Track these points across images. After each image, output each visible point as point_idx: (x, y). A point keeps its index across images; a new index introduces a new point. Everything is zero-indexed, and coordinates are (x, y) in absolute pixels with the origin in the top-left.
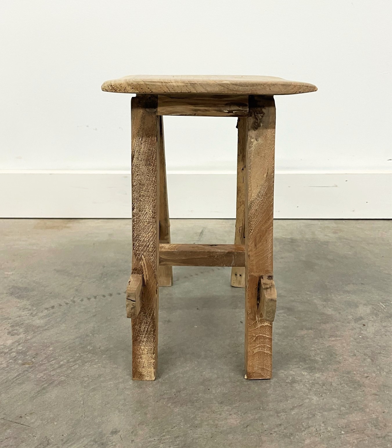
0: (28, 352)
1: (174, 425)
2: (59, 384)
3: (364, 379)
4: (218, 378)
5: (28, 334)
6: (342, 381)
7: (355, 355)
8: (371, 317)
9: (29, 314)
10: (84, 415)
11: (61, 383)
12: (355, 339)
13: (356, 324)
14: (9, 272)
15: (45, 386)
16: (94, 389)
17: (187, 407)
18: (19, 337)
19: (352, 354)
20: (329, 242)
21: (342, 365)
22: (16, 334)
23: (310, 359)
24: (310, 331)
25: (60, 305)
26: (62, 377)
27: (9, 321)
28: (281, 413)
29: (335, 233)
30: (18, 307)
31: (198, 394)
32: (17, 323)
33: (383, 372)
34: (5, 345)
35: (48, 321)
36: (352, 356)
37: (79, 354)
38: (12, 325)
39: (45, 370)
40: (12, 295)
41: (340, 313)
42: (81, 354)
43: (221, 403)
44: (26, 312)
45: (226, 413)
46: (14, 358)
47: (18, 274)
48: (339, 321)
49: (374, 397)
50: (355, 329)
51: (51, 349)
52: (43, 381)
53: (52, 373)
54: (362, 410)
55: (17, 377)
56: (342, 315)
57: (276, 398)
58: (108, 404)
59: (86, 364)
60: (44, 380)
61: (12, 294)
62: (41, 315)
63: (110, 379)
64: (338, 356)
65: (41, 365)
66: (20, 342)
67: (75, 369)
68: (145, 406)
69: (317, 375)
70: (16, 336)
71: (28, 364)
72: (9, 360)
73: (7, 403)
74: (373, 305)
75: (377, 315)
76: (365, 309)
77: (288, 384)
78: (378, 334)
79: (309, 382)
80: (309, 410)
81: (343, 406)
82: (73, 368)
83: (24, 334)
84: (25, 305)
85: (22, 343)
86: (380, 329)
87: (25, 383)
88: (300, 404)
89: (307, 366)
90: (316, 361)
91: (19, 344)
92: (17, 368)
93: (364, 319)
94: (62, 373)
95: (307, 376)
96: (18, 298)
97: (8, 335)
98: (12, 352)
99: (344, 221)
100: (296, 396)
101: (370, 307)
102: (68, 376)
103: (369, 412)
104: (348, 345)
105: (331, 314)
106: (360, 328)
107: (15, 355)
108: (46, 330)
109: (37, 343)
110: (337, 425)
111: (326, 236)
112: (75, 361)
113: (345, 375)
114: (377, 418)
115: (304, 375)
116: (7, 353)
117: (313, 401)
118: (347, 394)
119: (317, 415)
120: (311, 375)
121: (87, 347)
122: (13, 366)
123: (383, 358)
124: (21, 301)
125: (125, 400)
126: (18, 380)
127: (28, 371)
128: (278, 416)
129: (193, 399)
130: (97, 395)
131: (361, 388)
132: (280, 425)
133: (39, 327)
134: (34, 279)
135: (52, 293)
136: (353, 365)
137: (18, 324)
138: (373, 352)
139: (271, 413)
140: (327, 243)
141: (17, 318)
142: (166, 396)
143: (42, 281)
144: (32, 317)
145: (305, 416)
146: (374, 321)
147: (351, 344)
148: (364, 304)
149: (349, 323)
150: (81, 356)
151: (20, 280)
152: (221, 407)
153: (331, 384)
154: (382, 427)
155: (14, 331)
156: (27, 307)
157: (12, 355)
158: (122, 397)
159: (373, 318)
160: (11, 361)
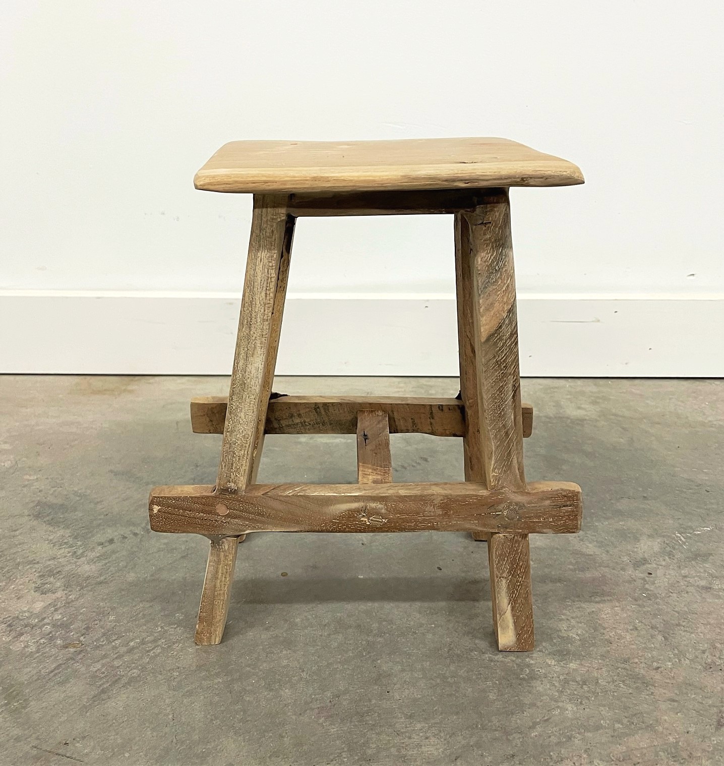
0: (71, 623)
1: (331, 757)
2: (129, 683)
3: (653, 673)
4: (403, 670)
5: (70, 591)
6: (615, 676)
7: (636, 629)
8: (661, 559)
9: (71, 554)
10: (175, 740)
11: (132, 681)
12: (635, 600)
13: (637, 571)
14: (30, 475)
15: (105, 686)
16: (190, 694)
17: (353, 724)
18: (54, 596)
19: (631, 627)
20: (586, 420)
21: (614, 646)
22: (49, 591)
23: (559, 636)
24: (558, 584)
25: (125, 538)
26: (135, 671)
27: (36, 566)
28: (514, 735)
29: (594, 403)
30: (51, 540)
31: (370, 700)
32: (50, 571)
33: (685, 660)
34: (31, 612)
35: (104, 567)
36: (631, 630)
37: (162, 627)
38: (41, 574)
39: (105, 656)
40: (40, 519)
41: (607, 551)
42: (165, 628)
43: (411, 717)
44: (64, 551)
45: (419, 735)
46: (49, 634)
47: (47, 479)
48: (605, 567)
49: (671, 705)
50: (635, 581)
51: (112, 618)
52: (101, 678)
53: (116, 663)
54: (650, 727)
55: (56, 671)
56: (611, 555)
57: (504, 708)
58: (216, 718)
59: (174, 647)
60: (103, 676)
61: (37, 516)
62: (92, 555)
63: (218, 675)
64: (607, 630)
65: (97, 647)
66: (58, 606)
67: (157, 656)
68: (280, 723)
69: (573, 666)
70: (50, 594)
71: (74, 647)
72: (40, 639)
73: (40, 718)
74: (664, 536)
75: (670, 554)
76: (650, 543)
77: (524, 682)
78: (674, 590)
79: (559, 678)
80: (560, 730)
81: (619, 722)
82: (151, 654)
83: (64, 590)
84: (63, 536)
85: (60, 607)
86: (678, 582)
87: (70, 682)
88: (546, 718)
89: (555, 648)
90: (568, 640)
91: (56, 610)
92: (54, 653)
93: (650, 564)
94: (134, 663)
95: (556, 667)
96: (49, 524)
97: (35, 592)
98: (44, 625)
99: (610, 381)
100: (539, 704)
101: (658, 540)
102: (144, 669)
103: (662, 733)
104: (622, 610)
105: (592, 553)
106: (643, 579)
107: (49, 630)
108: (100, 583)
109: (87, 608)
110: (608, 756)
111: (579, 408)
112: (155, 641)
113: (619, 665)
114: (677, 742)
115: (550, 666)
116: (35, 625)
117: (567, 712)
118: (623, 699)
119: (574, 737)
120: (563, 665)
121: (175, 615)
122: (48, 650)
123: (683, 634)
124: (56, 530)
125: (245, 711)
126: (57, 677)
127: (74, 659)
128: (508, 739)
129: (362, 709)
130: (196, 703)
131: (648, 689)
132: (513, 756)
133: (88, 577)
134: (76, 489)
135: (110, 514)
136: (634, 647)
137: (52, 573)
138: (666, 623)
139: (497, 734)
140: (581, 421)
141: (49, 560)
142: (315, 705)
143: (89, 492)
144: (75, 560)
145: (554, 739)
146: (667, 567)
147: (628, 608)
148: (648, 535)
149: (623, 569)
150: (166, 631)
151: (51, 492)
152: (411, 723)
153: (598, 682)
154: (685, 759)
155: (46, 586)
156: (66, 541)
157: (44, 629)
158: (239, 706)
159: (664, 560)
160: (42, 641)
